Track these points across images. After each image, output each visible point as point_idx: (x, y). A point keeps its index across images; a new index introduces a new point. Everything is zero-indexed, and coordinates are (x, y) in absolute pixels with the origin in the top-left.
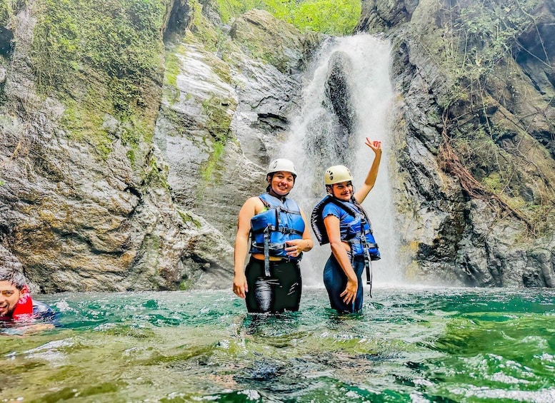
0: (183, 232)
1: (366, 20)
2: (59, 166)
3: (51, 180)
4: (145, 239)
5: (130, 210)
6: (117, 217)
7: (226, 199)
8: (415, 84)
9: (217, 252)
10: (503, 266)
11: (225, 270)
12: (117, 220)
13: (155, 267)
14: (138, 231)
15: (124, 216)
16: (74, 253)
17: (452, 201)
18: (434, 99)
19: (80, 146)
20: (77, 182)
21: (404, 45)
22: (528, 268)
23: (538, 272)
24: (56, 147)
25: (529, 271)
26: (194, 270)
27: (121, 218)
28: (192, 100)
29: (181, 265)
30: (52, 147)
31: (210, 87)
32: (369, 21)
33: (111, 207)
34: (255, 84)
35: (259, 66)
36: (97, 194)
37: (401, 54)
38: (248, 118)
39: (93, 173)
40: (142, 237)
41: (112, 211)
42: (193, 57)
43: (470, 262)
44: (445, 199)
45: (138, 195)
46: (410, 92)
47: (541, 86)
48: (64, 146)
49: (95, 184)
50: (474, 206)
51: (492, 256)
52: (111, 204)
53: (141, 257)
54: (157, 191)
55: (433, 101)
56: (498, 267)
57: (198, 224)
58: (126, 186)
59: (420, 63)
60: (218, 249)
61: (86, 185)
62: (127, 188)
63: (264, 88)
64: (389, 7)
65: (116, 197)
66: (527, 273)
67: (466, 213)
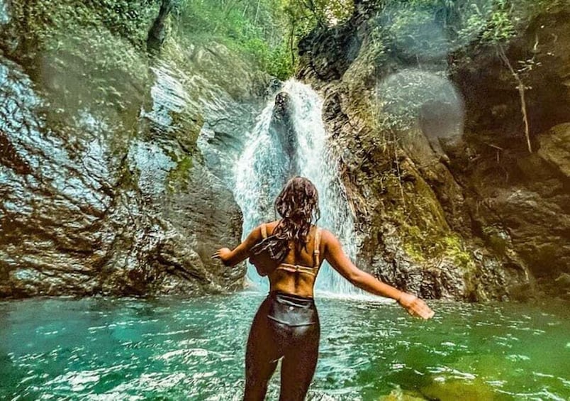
0: (151, 235)
1: (303, 71)
2: (28, 158)
3: (17, 172)
4: (115, 240)
5: (104, 210)
6: (89, 217)
7: (190, 206)
8: (345, 129)
9: (181, 256)
10: (407, 278)
11: (188, 273)
12: (88, 219)
13: (124, 268)
14: (109, 231)
15: (96, 216)
16: (38, 251)
17: (370, 225)
18: (360, 144)
19: (54, 141)
20: (48, 176)
21: (336, 97)
22: (424, 281)
23: (432, 285)
24: (25, 138)
25: (425, 283)
26: (159, 272)
27: (93, 218)
28: (164, 112)
29: (148, 267)
30: (21, 137)
31: (181, 103)
32: (305, 72)
33: (83, 205)
34: (213, 106)
35: (217, 92)
36: (68, 192)
37: (333, 104)
38: (206, 134)
39: (66, 170)
40: (113, 238)
41: (83, 210)
42: (167, 73)
43: (382, 274)
44: (365, 223)
45: (112, 196)
46: (341, 135)
47: (434, 147)
48: (35, 138)
49: (67, 181)
50: (386, 230)
51: (398, 270)
52: (84, 202)
53: (110, 257)
54: (128, 193)
55: (359, 145)
56: (402, 279)
57: (165, 229)
58: (99, 186)
59: (350, 114)
60: (183, 252)
61: (57, 181)
62: (102, 189)
63: (220, 110)
64: (323, 65)
65: (89, 196)
66: (424, 285)
67: (380, 235)
